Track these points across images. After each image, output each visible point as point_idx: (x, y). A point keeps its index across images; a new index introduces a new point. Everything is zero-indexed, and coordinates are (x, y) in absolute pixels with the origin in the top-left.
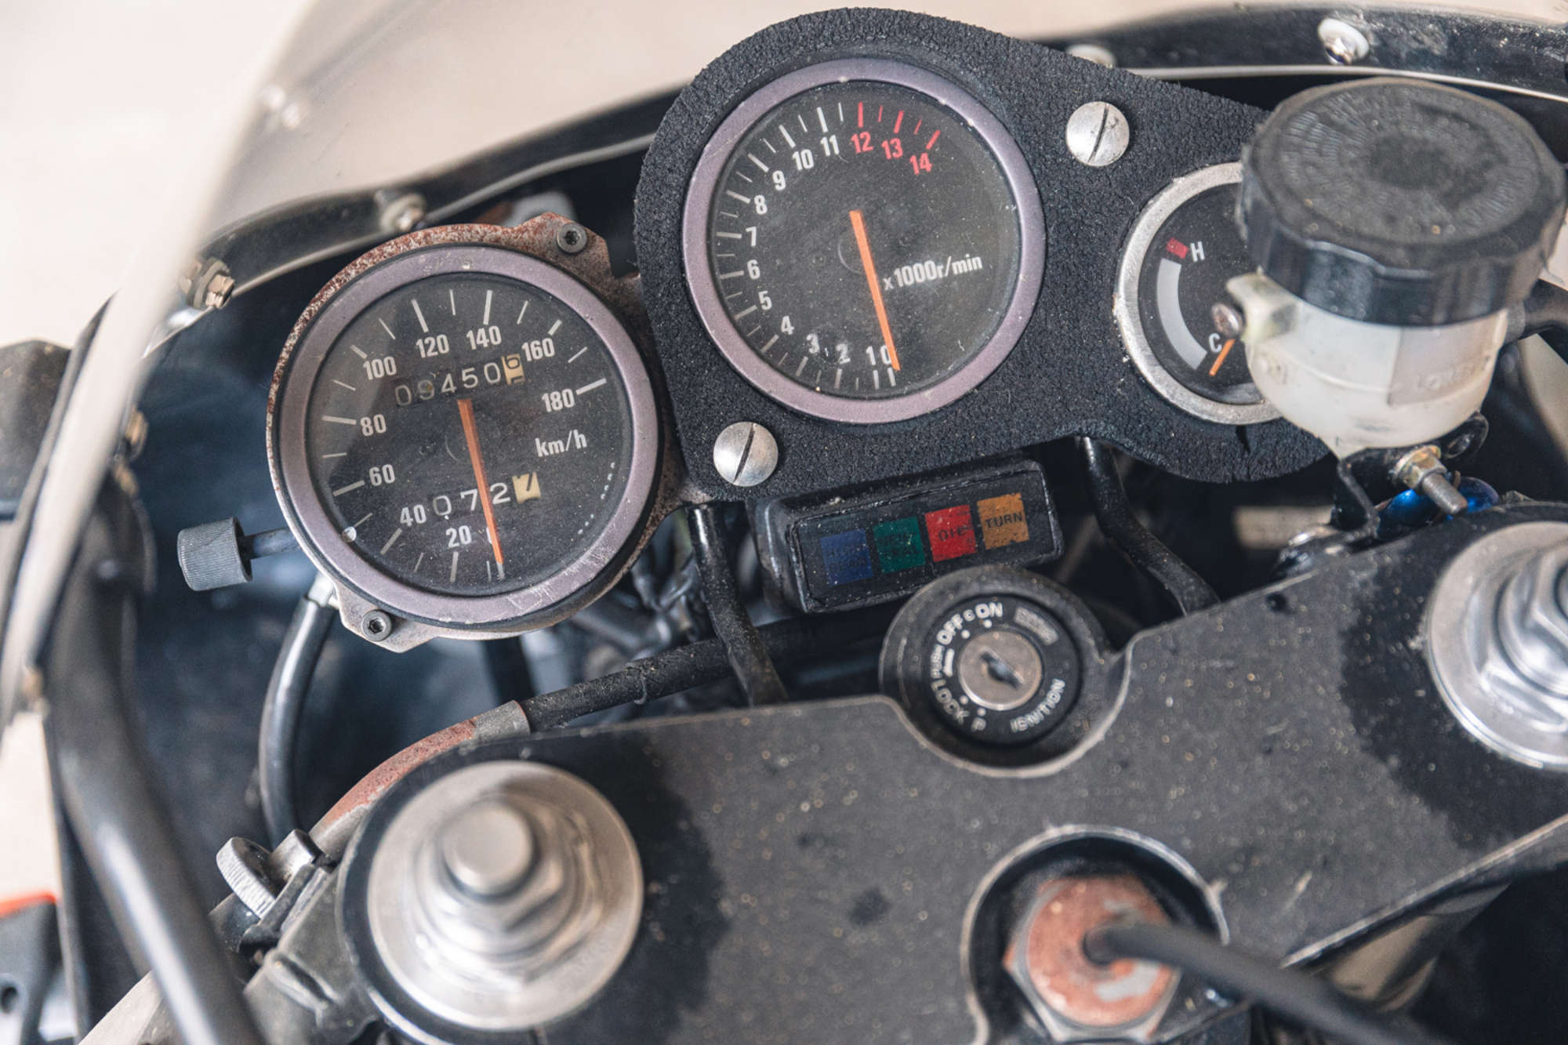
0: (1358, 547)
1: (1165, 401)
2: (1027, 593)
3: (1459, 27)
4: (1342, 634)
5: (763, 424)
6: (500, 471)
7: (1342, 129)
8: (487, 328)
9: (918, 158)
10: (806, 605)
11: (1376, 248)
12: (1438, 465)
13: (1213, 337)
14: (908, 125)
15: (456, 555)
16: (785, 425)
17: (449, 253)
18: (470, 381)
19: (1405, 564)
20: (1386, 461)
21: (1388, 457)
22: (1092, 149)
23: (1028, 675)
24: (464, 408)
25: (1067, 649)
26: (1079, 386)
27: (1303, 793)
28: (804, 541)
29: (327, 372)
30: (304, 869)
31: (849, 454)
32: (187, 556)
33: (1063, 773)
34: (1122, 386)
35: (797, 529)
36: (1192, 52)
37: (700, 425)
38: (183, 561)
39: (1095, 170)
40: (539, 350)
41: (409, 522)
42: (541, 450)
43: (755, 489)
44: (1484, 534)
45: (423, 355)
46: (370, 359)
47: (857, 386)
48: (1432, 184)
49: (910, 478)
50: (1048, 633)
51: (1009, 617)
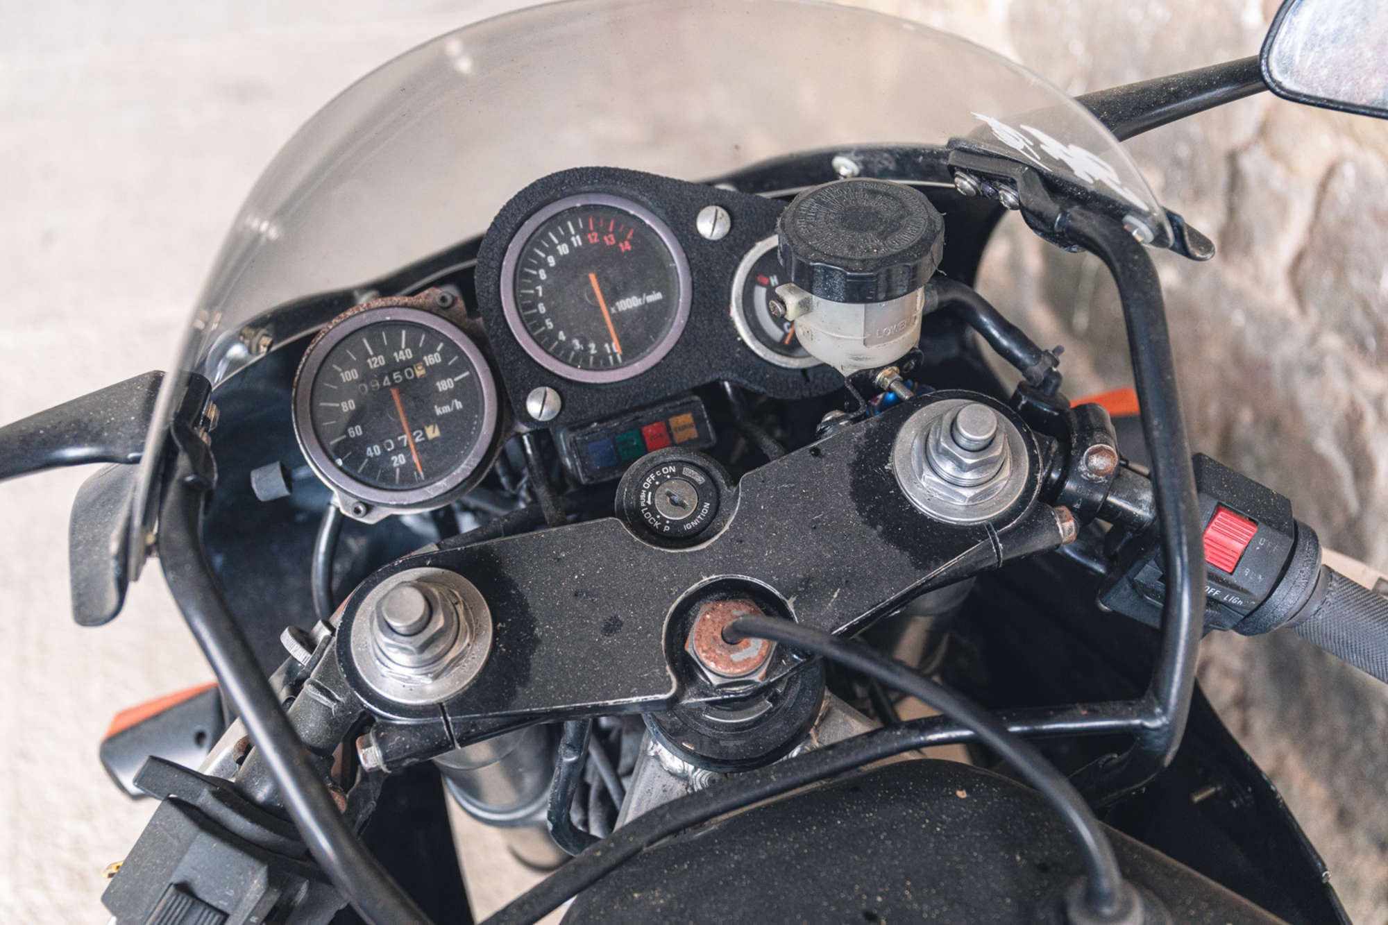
0: (856, 420)
1: (762, 359)
2: (688, 460)
3: (898, 153)
4: (849, 465)
5: (551, 387)
6: (417, 424)
7: (827, 205)
8: (404, 350)
9: (624, 244)
10: (584, 481)
11: (844, 262)
12: (897, 376)
13: (786, 325)
14: (617, 226)
15: (398, 470)
16: (563, 387)
17: (378, 312)
18: (398, 379)
19: (881, 428)
20: (870, 377)
21: (871, 374)
22: (711, 231)
23: (691, 500)
24: (394, 392)
25: (710, 486)
26: (716, 354)
27: (834, 548)
28: (579, 447)
29: (320, 379)
30: (325, 638)
31: (598, 400)
32: (256, 483)
33: (709, 548)
34: (739, 353)
35: (575, 441)
36: (775, 183)
37: (519, 390)
38: (254, 486)
39: (714, 242)
40: (432, 359)
41: (371, 455)
42: (438, 411)
43: (551, 421)
44: (920, 408)
45: (371, 367)
46: (343, 371)
47: (602, 363)
48: (873, 228)
49: (633, 410)
50: (700, 479)
51: (679, 472)
